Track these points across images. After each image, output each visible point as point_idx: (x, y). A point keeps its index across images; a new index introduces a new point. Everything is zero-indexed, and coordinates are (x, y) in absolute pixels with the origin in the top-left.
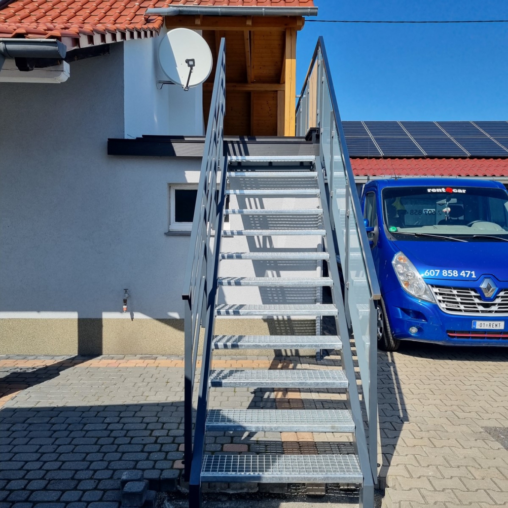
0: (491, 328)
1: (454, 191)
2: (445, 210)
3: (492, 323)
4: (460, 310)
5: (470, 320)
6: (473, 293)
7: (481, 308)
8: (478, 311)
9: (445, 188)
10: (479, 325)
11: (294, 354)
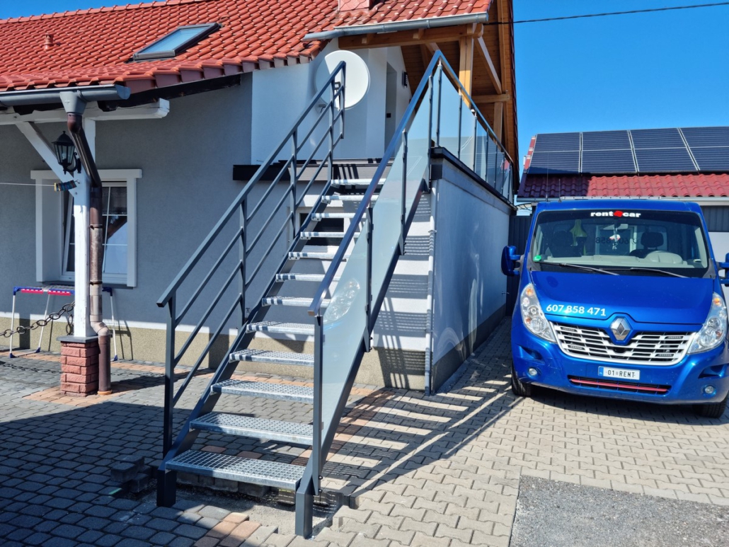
0: (623, 377)
1: (625, 214)
2: (612, 237)
3: (623, 371)
4: (586, 354)
5: (596, 366)
6: (601, 334)
7: (611, 352)
8: (608, 356)
9: (614, 211)
10: (607, 372)
11: (404, 386)
